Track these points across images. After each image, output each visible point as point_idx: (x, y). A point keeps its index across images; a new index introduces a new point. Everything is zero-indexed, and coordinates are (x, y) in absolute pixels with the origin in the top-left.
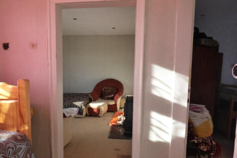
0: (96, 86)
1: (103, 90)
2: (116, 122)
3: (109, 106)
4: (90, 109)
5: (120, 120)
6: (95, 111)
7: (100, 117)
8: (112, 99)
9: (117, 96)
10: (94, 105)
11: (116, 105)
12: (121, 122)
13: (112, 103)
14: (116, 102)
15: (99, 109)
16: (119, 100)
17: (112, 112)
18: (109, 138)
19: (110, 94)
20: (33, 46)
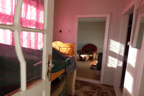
0: (83, 47)
1: (87, 49)
2: (93, 64)
3: (90, 57)
4: (81, 58)
5: (95, 63)
6: (83, 58)
7: (85, 61)
8: (91, 54)
9: (93, 52)
10: (83, 56)
11: (93, 57)
12: (95, 64)
13: (91, 56)
14: (93, 55)
15: (85, 58)
16: (95, 55)
17: (91, 60)
18: (91, 69)
19: (90, 51)
20: (70, 31)
